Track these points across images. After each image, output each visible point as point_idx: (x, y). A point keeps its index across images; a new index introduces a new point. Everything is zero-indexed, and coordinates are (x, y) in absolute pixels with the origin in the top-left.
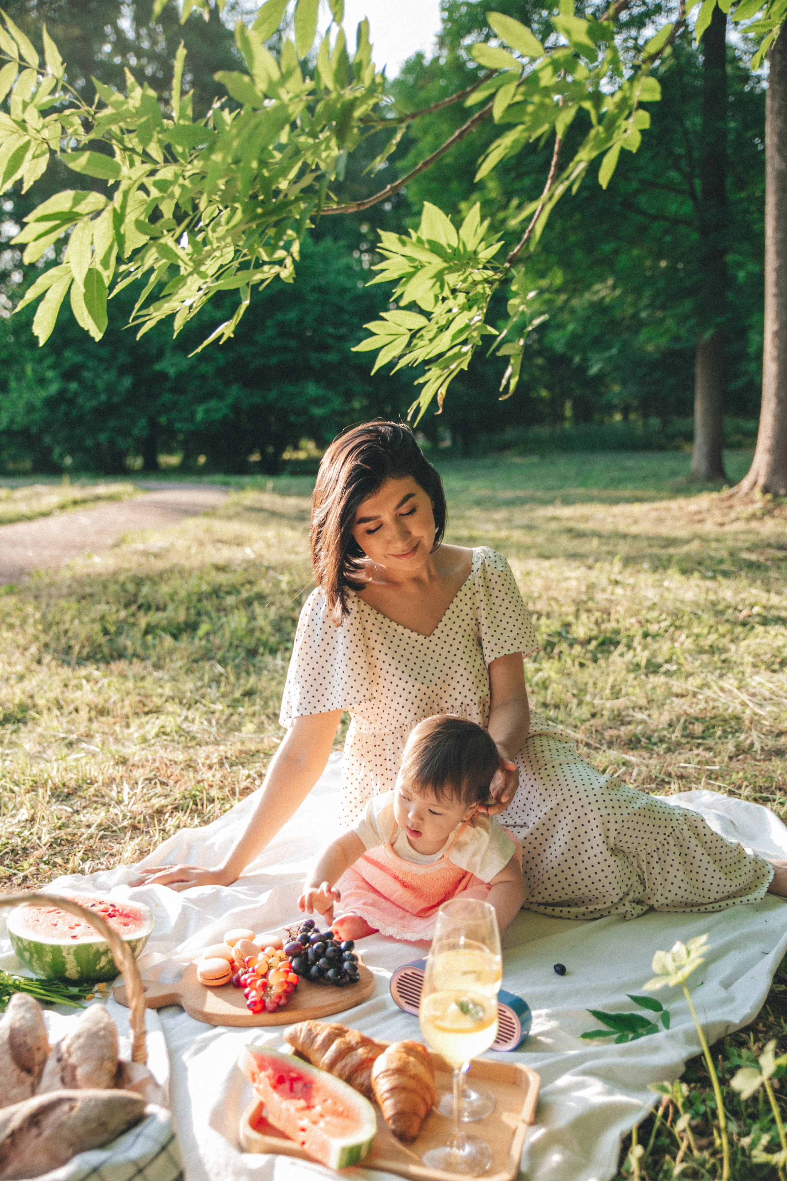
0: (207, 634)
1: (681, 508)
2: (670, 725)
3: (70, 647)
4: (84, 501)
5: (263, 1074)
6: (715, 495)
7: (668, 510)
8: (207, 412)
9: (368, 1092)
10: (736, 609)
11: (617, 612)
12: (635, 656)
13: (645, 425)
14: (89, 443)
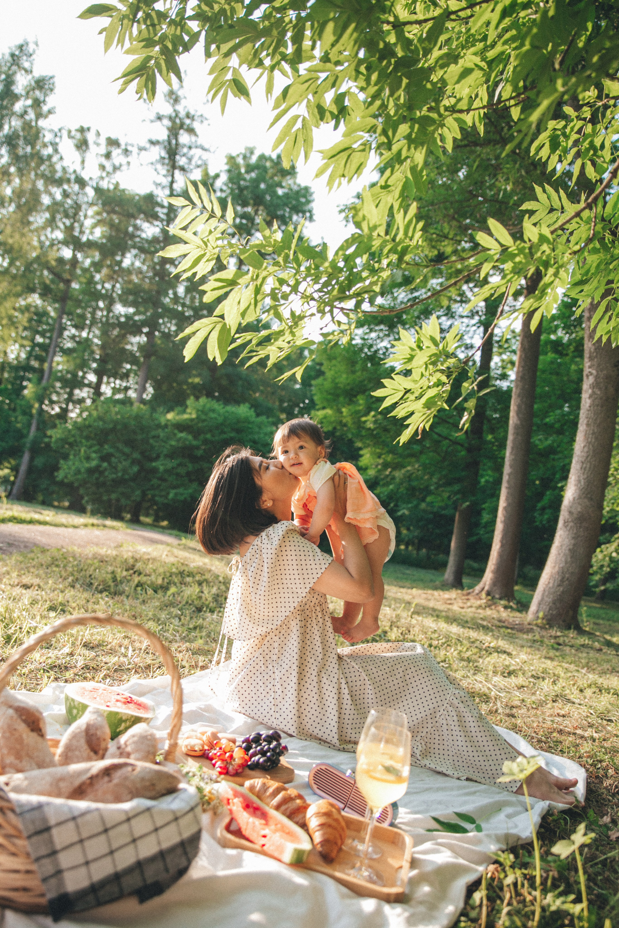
0: (174, 595)
3: (92, 583)
4: (98, 526)
5: (236, 800)
6: (460, 592)
8: (176, 494)
9: (304, 826)
10: (480, 642)
13: (418, 554)
14: (105, 498)
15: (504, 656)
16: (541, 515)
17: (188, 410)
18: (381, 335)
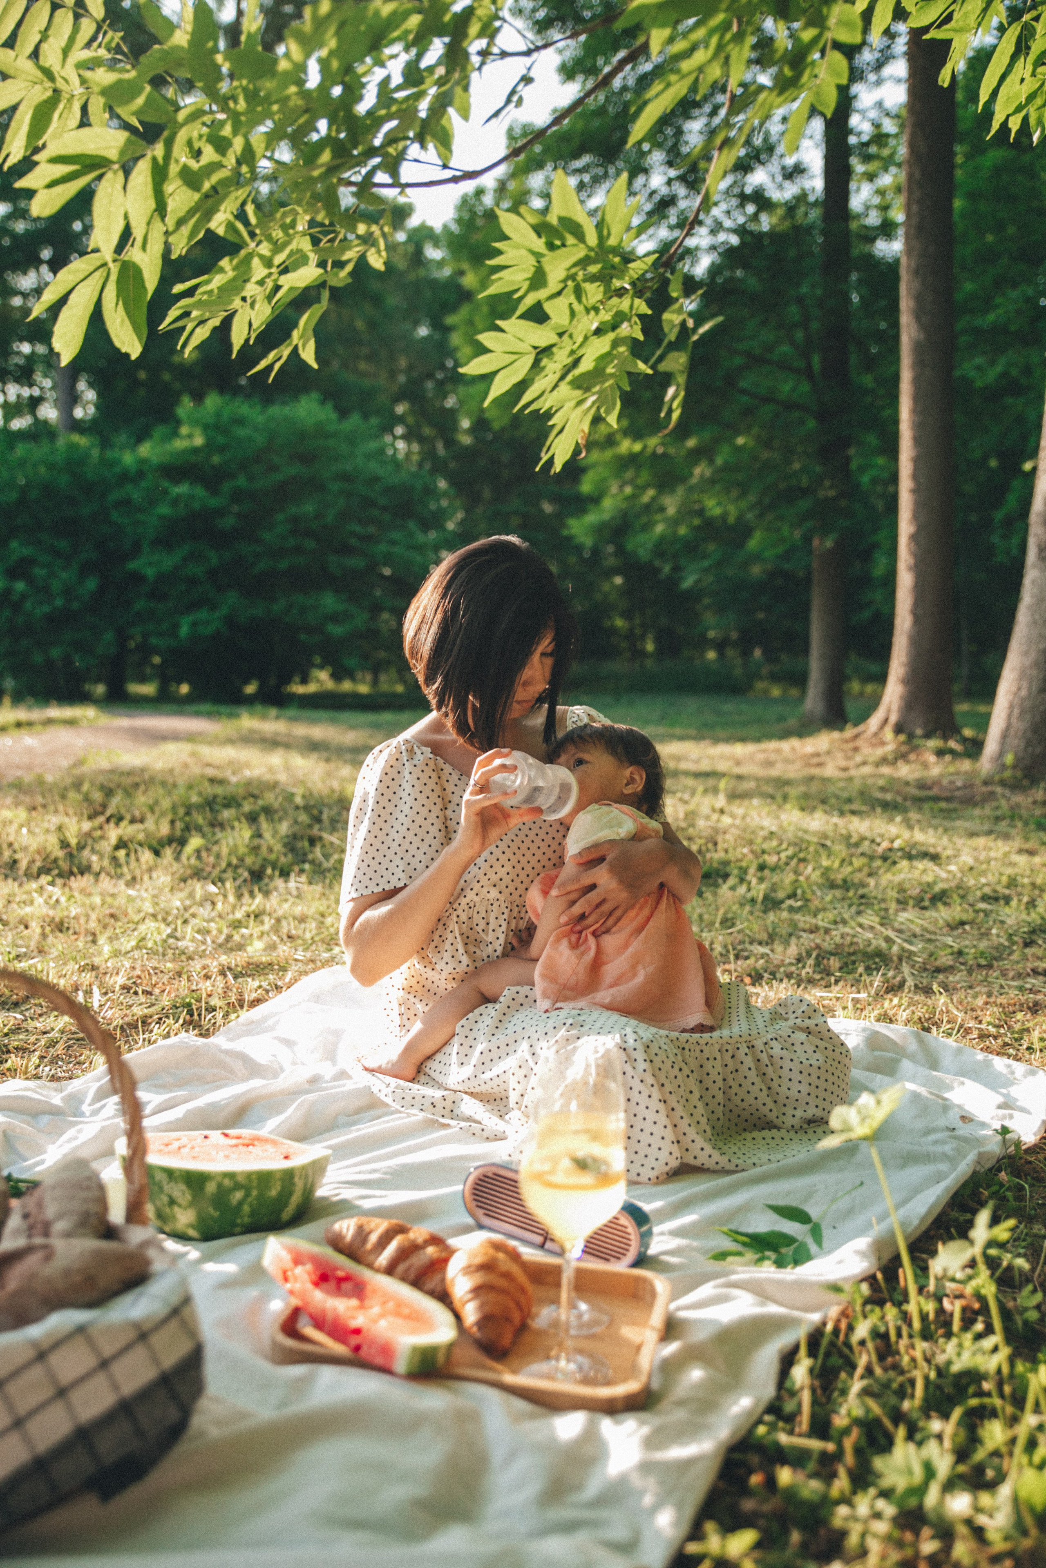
0: (198, 851)
1: (793, 749)
2: (799, 960)
3: (15, 862)
4: (30, 724)
5: (299, 1270)
6: (836, 735)
7: (778, 751)
8: (194, 624)
9: (444, 1297)
10: (873, 841)
11: (724, 841)
12: (749, 890)
14: (38, 658)
15: (920, 865)
16: (1005, 537)
17: (184, 430)
18: (586, 178)
